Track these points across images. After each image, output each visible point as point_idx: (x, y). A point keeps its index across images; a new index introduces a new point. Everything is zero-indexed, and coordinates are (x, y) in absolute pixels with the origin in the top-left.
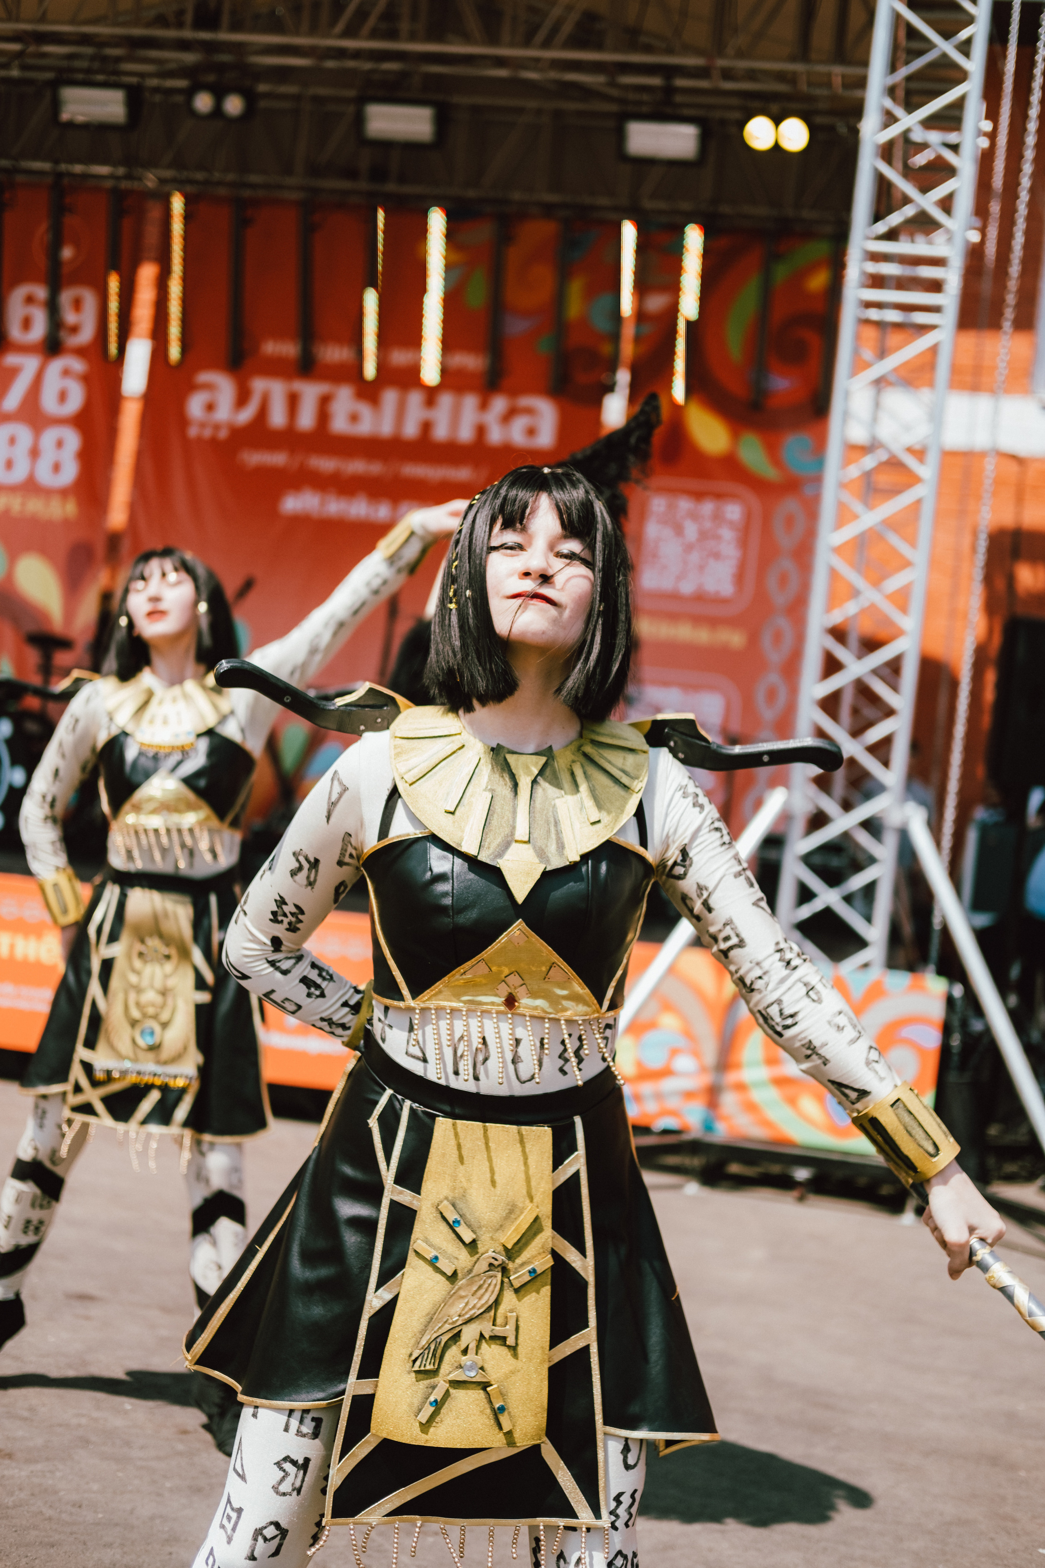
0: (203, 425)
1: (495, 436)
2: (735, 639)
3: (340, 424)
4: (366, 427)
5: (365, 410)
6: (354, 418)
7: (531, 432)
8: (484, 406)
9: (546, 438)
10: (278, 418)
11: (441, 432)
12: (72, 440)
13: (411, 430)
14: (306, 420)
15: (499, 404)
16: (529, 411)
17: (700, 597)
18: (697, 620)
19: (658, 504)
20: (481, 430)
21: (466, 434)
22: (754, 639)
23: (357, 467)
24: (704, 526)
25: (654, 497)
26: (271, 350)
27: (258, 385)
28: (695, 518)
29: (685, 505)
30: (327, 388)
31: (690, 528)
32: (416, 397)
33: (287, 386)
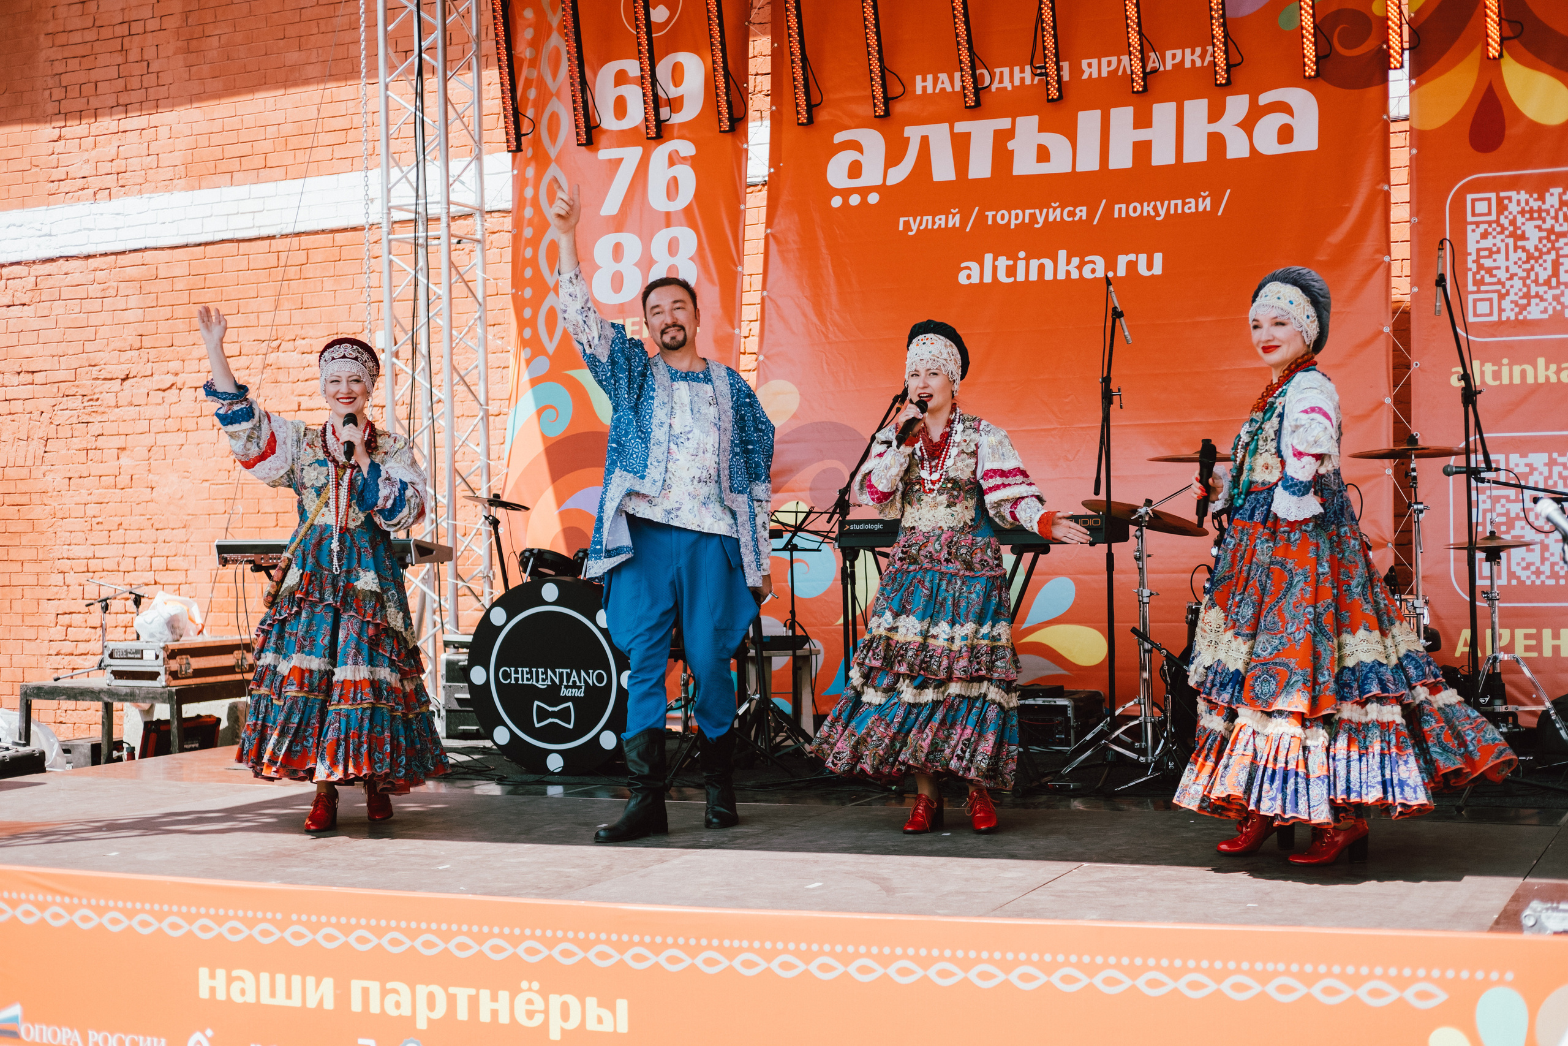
0: (847, 192)
1: (1237, 148)
3: (1024, 165)
4: (1060, 163)
6: (1043, 154)
7: (1286, 134)
8: (1215, 113)
9: (1307, 139)
10: (943, 169)
11: (1162, 156)
12: (688, 239)
13: (1122, 159)
14: (980, 166)
15: (1236, 106)
16: (1284, 107)
17: (1557, 322)
18: (1557, 353)
19: (1480, 204)
20: (1216, 142)
21: (1196, 152)
24: (1549, 222)
25: (1469, 197)
26: (924, 88)
27: (913, 133)
28: (1530, 214)
29: (1518, 199)
30: (1004, 123)
31: (1530, 229)
32: (1122, 116)
33: (952, 128)
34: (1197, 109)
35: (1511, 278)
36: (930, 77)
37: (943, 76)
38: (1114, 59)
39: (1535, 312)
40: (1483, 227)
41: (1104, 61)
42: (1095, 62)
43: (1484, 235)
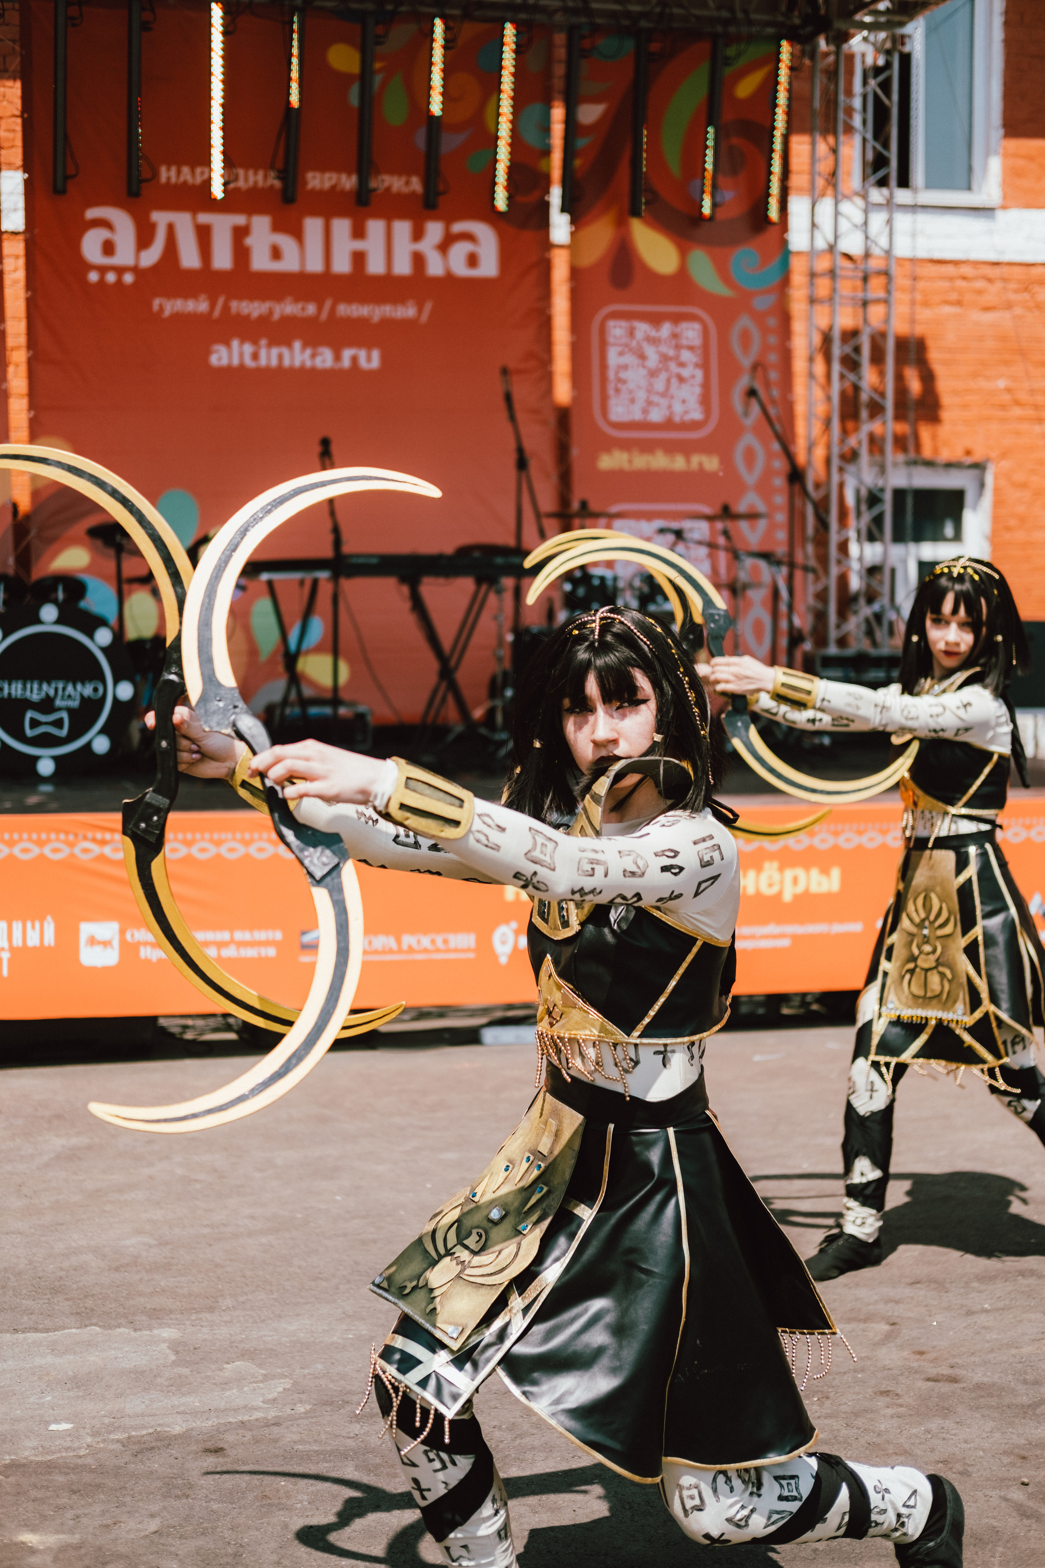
0: (103, 270)
1: (435, 267)
2: (711, 463)
3: (261, 262)
4: (290, 263)
5: (286, 242)
6: (276, 253)
7: (473, 260)
8: (418, 235)
9: (489, 267)
10: (189, 258)
11: (375, 266)
13: (342, 265)
14: (223, 259)
15: (434, 230)
16: (468, 237)
17: (669, 424)
18: (671, 448)
19: (617, 330)
20: (418, 260)
21: (403, 267)
22: (727, 461)
23: (289, 308)
24: (664, 349)
25: (611, 323)
26: (169, 178)
27: (161, 218)
28: (654, 341)
29: (642, 328)
30: (240, 220)
31: (651, 352)
32: (342, 226)
33: (194, 218)
34: (402, 228)
35: (639, 387)
36: (174, 170)
37: (186, 170)
38: (334, 176)
39: (656, 416)
40: (620, 349)
41: (327, 175)
42: (318, 175)
43: (621, 354)
